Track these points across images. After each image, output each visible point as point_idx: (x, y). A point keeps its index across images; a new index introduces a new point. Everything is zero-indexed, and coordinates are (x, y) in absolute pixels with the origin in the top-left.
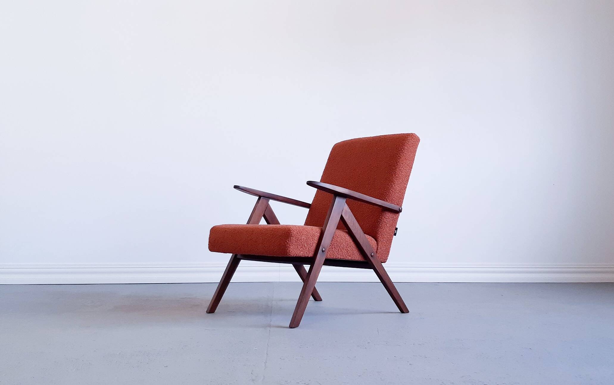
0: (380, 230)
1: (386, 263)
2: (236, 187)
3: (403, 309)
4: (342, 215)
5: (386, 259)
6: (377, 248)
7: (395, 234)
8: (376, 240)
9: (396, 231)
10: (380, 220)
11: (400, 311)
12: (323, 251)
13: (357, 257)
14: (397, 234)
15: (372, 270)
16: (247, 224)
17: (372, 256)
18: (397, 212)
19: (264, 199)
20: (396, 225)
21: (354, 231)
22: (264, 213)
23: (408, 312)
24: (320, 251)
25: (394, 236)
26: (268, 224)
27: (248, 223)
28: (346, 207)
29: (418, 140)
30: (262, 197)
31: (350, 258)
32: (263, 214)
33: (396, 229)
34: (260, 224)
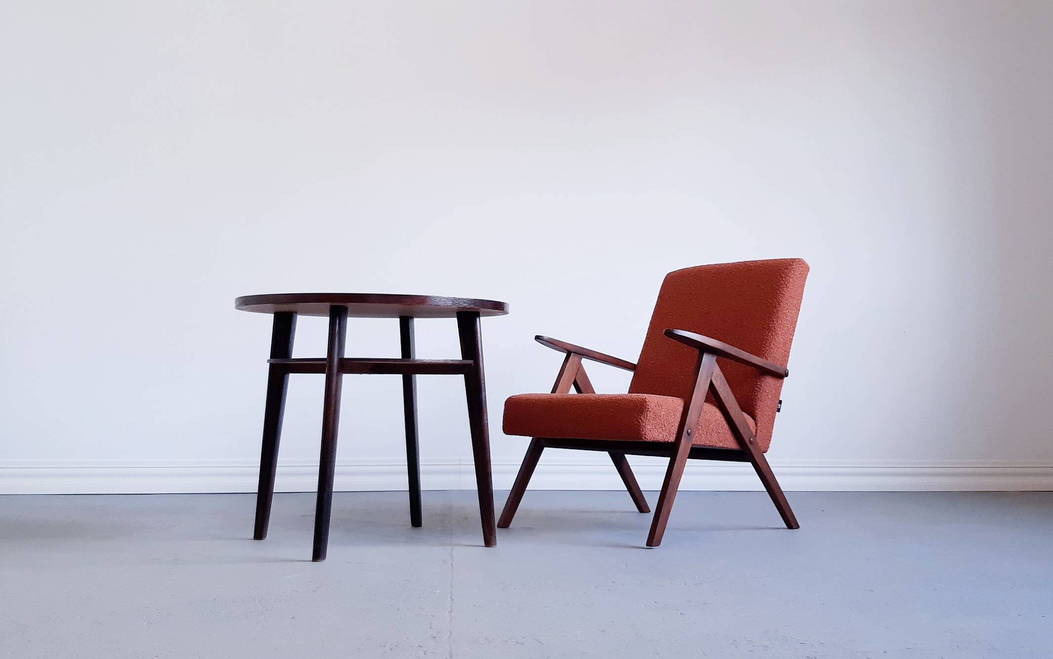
0: (759, 403)
1: (767, 452)
2: (538, 338)
3: (791, 523)
4: (711, 381)
5: (768, 448)
6: (756, 431)
7: (779, 410)
8: (754, 418)
9: (780, 405)
10: (759, 388)
11: (786, 527)
12: (689, 434)
13: (730, 444)
14: (781, 410)
15: (750, 464)
16: (552, 393)
17: (751, 442)
18: (781, 375)
19: (575, 355)
20: (779, 397)
21: (727, 406)
22: (575, 376)
23: (798, 527)
24: (685, 433)
25: (777, 412)
26: (578, 393)
27: (554, 391)
28: (717, 370)
29: (807, 269)
30: (572, 354)
31: (721, 445)
32: (573, 380)
33: (780, 402)
34: (569, 393)
